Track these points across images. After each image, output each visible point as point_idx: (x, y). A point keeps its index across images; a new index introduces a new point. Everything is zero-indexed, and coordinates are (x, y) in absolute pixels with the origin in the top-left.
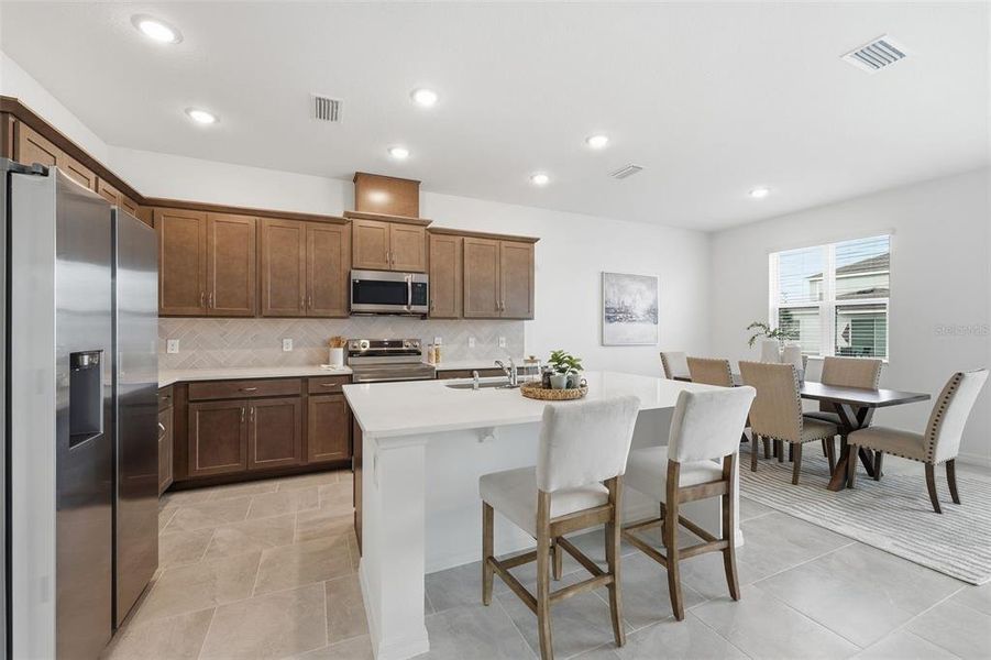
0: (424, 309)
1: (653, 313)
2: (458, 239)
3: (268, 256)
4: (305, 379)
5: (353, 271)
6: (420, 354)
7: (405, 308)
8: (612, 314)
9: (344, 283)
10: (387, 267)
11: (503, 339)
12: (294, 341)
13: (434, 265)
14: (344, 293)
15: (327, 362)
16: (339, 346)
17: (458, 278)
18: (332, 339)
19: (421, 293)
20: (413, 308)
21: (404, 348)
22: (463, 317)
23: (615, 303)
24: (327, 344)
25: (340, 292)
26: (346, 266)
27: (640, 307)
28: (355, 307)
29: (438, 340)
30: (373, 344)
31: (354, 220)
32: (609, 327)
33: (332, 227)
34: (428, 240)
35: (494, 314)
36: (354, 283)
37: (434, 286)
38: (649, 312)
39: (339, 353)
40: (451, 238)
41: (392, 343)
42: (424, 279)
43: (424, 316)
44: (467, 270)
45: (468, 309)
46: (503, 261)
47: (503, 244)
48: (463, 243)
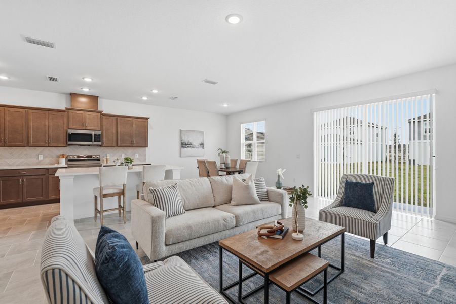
0: (100, 143)
1: (202, 145)
2: (115, 118)
3: (31, 124)
4: (47, 169)
5: (68, 130)
6: (100, 160)
7: (92, 143)
8: (184, 145)
9: (65, 134)
10: (84, 128)
11: (137, 155)
12: (43, 156)
13: (104, 127)
14: (65, 138)
15: (58, 163)
16: (63, 157)
17: (115, 132)
18: (61, 155)
19: (98, 138)
20: (95, 143)
21: (92, 158)
22: (117, 146)
23: (186, 140)
24: (59, 157)
25: (63, 138)
26: (65, 127)
27: (195, 142)
28: (69, 143)
29: (108, 155)
30: (78, 156)
31: (69, 111)
32: (182, 149)
33: (59, 113)
34: (101, 118)
35: (130, 145)
36: (69, 134)
37: (104, 134)
38: (201, 144)
39: (64, 159)
40: (112, 117)
41: (87, 156)
42: (100, 132)
43: (101, 146)
44: (119, 129)
45: (119, 144)
46: (134, 126)
47: (135, 119)
48: (117, 119)
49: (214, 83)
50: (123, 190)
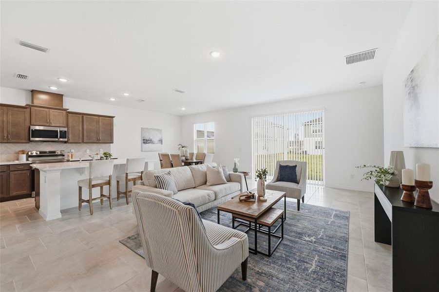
0: (66, 140)
1: (161, 141)
2: (81, 116)
4: (8, 166)
5: (31, 126)
6: (64, 156)
7: (57, 139)
8: (146, 141)
9: (27, 131)
10: (48, 125)
13: (70, 124)
14: (27, 134)
15: (18, 160)
16: (24, 154)
17: (81, 129)
18: (20, 151)
19: (64, 134)
20: (61, 139)
21: (56, 154)
22: (83, 142)
23: (147, 137)
24: (18, 153)
25: (24, 134)
26: (28, 124)
27: (156, 139)
28: (32, 139)
29: (72, 151)
30: (40, 152)
31: (32, 108)
32: (144, 145)
33: (20, 109)
34: (67, 116)
35: (96, 141)
36: (32, 130)
37: (70, 132)
38: (159, 141)
39: (25, 156)
40: (78, 115)
41: (50, 152)
42: (66, 129)
43: (65, 142)
44: (85, 127)
45: (85, 140)
46: (101, 124)
47: (100, 118)
48: (83, 117)
49: (182, 92)
50: (109, 181)
